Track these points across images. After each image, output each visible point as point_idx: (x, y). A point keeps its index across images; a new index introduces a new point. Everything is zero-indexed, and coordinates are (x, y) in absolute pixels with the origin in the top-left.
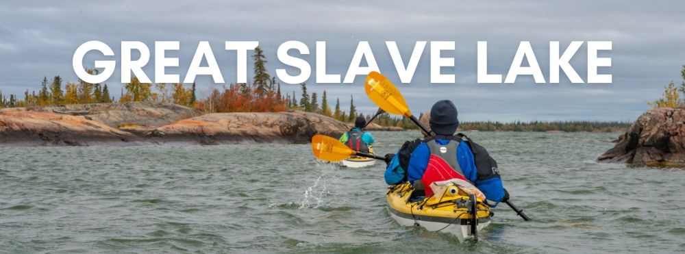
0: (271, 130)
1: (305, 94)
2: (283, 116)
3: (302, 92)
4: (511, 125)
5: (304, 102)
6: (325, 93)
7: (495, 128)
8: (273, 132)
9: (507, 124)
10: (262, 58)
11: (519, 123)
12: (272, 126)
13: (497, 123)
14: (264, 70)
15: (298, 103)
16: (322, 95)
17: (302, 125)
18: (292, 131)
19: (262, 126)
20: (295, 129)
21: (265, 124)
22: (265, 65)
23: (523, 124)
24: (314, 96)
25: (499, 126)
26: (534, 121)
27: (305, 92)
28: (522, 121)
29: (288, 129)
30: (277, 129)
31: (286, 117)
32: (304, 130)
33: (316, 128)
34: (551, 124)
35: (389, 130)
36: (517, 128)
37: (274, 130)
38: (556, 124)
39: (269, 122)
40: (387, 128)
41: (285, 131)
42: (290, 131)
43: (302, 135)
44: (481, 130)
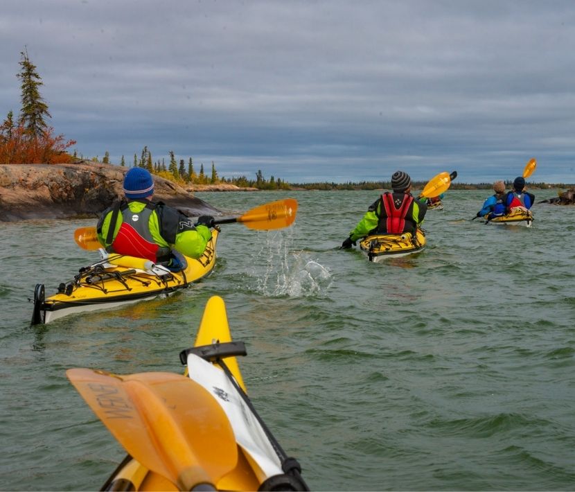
0: (32, 194)
1: (173, 161)
2: (57, 170)
3: (170, 159)
4: (344, 185)
5: (172, 168)
6: (191, 160)
7: (331, 187)
8: (37, 198)
9: (341, 184)
10: (33, 79)
11: (350, 184)
12: (35, 186)
13: (333, 183)
14: (37, 97)
15: (167, 168)
16: (189, 162)
17: (92, 184)
18: (73, 195)
19: (17, 187)
20: (80, 191)
21: (23, 184)
22: (40, 90)
23: (354, 184)
24: (182, 162)
25: (334, 186)
26: (363, 182)
27: (173, 159)
28: (353, 182)
29: (66, 191)
30: (45, 193)
31: (63, 170)
32: (96, 194)
33: (116, 190)
34: (376, 184)
35: (245, 190)
36: (349, 187)
37: (38, 193)
38: (380, 183)
39: (31, 181)
40: (244, 188)
41: (61, 196)
42: (69, 196)
43: (91, 201)
44: (320, 189)
